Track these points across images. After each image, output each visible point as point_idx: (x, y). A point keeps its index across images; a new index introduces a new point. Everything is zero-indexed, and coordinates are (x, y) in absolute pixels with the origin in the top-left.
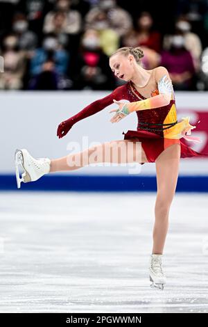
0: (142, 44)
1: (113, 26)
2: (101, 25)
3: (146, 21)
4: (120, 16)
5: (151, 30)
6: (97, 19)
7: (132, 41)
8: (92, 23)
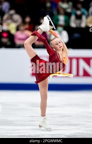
0: (26, 29)
1: (14, 21)
2: (9, 21)
3: (28, 19)
4: (17, 17)
5: (30, 23)
6: (8, 19)
7: (22, 28)
8: (5, 20)
